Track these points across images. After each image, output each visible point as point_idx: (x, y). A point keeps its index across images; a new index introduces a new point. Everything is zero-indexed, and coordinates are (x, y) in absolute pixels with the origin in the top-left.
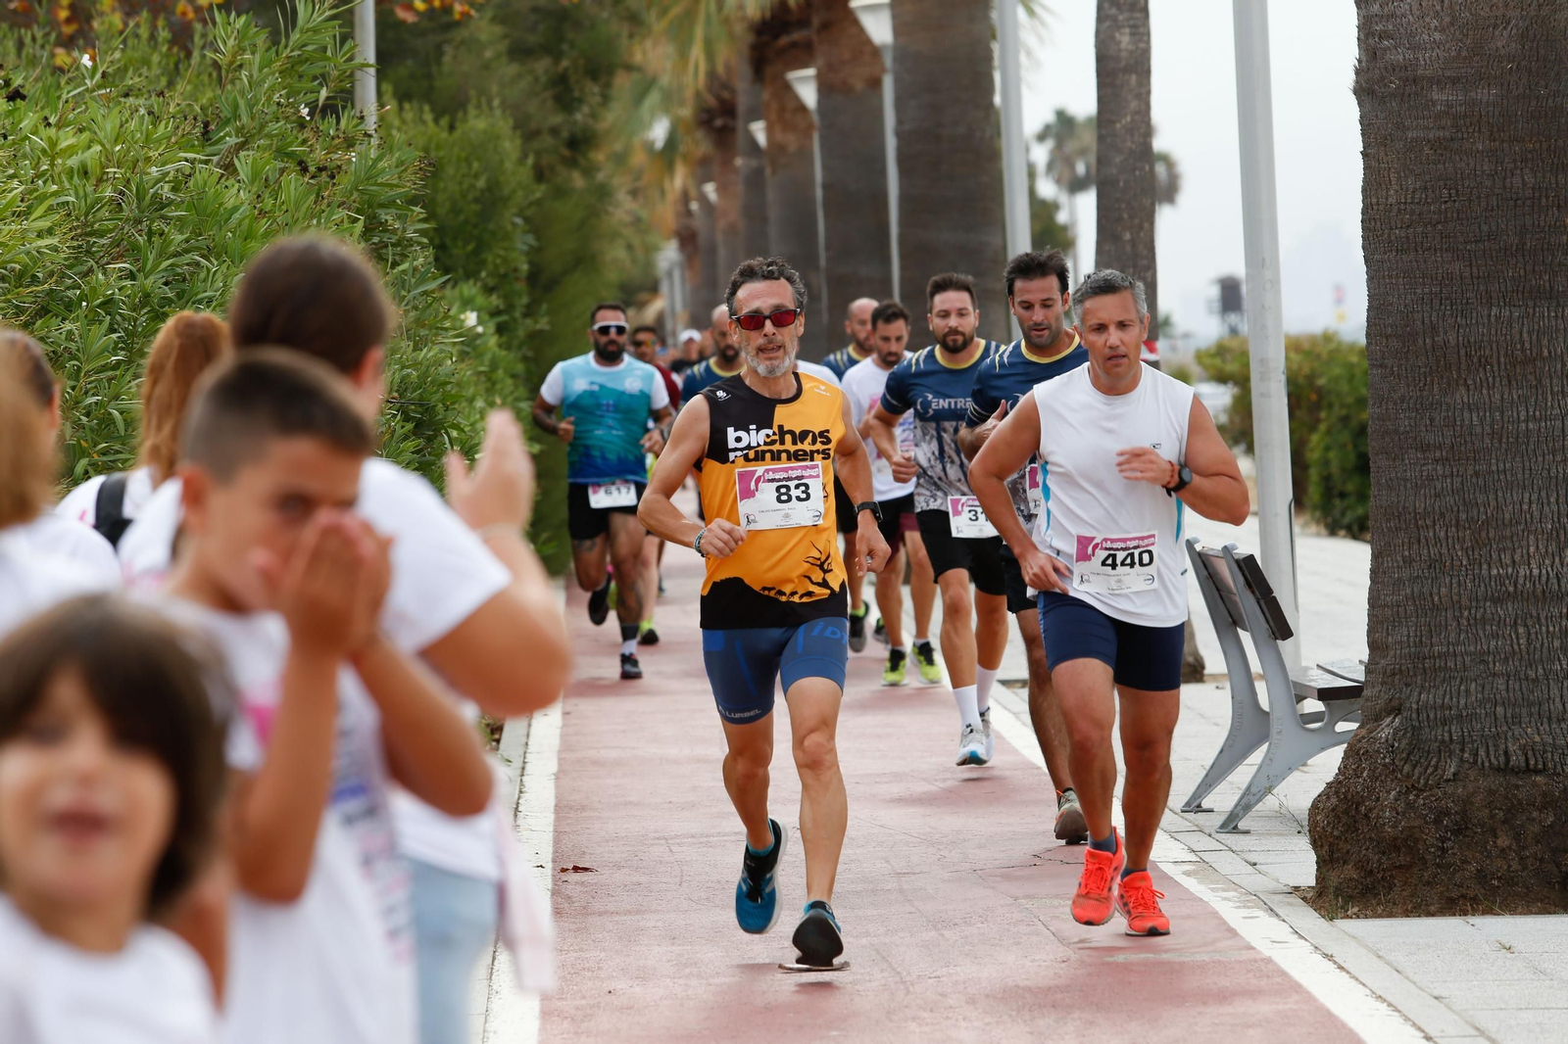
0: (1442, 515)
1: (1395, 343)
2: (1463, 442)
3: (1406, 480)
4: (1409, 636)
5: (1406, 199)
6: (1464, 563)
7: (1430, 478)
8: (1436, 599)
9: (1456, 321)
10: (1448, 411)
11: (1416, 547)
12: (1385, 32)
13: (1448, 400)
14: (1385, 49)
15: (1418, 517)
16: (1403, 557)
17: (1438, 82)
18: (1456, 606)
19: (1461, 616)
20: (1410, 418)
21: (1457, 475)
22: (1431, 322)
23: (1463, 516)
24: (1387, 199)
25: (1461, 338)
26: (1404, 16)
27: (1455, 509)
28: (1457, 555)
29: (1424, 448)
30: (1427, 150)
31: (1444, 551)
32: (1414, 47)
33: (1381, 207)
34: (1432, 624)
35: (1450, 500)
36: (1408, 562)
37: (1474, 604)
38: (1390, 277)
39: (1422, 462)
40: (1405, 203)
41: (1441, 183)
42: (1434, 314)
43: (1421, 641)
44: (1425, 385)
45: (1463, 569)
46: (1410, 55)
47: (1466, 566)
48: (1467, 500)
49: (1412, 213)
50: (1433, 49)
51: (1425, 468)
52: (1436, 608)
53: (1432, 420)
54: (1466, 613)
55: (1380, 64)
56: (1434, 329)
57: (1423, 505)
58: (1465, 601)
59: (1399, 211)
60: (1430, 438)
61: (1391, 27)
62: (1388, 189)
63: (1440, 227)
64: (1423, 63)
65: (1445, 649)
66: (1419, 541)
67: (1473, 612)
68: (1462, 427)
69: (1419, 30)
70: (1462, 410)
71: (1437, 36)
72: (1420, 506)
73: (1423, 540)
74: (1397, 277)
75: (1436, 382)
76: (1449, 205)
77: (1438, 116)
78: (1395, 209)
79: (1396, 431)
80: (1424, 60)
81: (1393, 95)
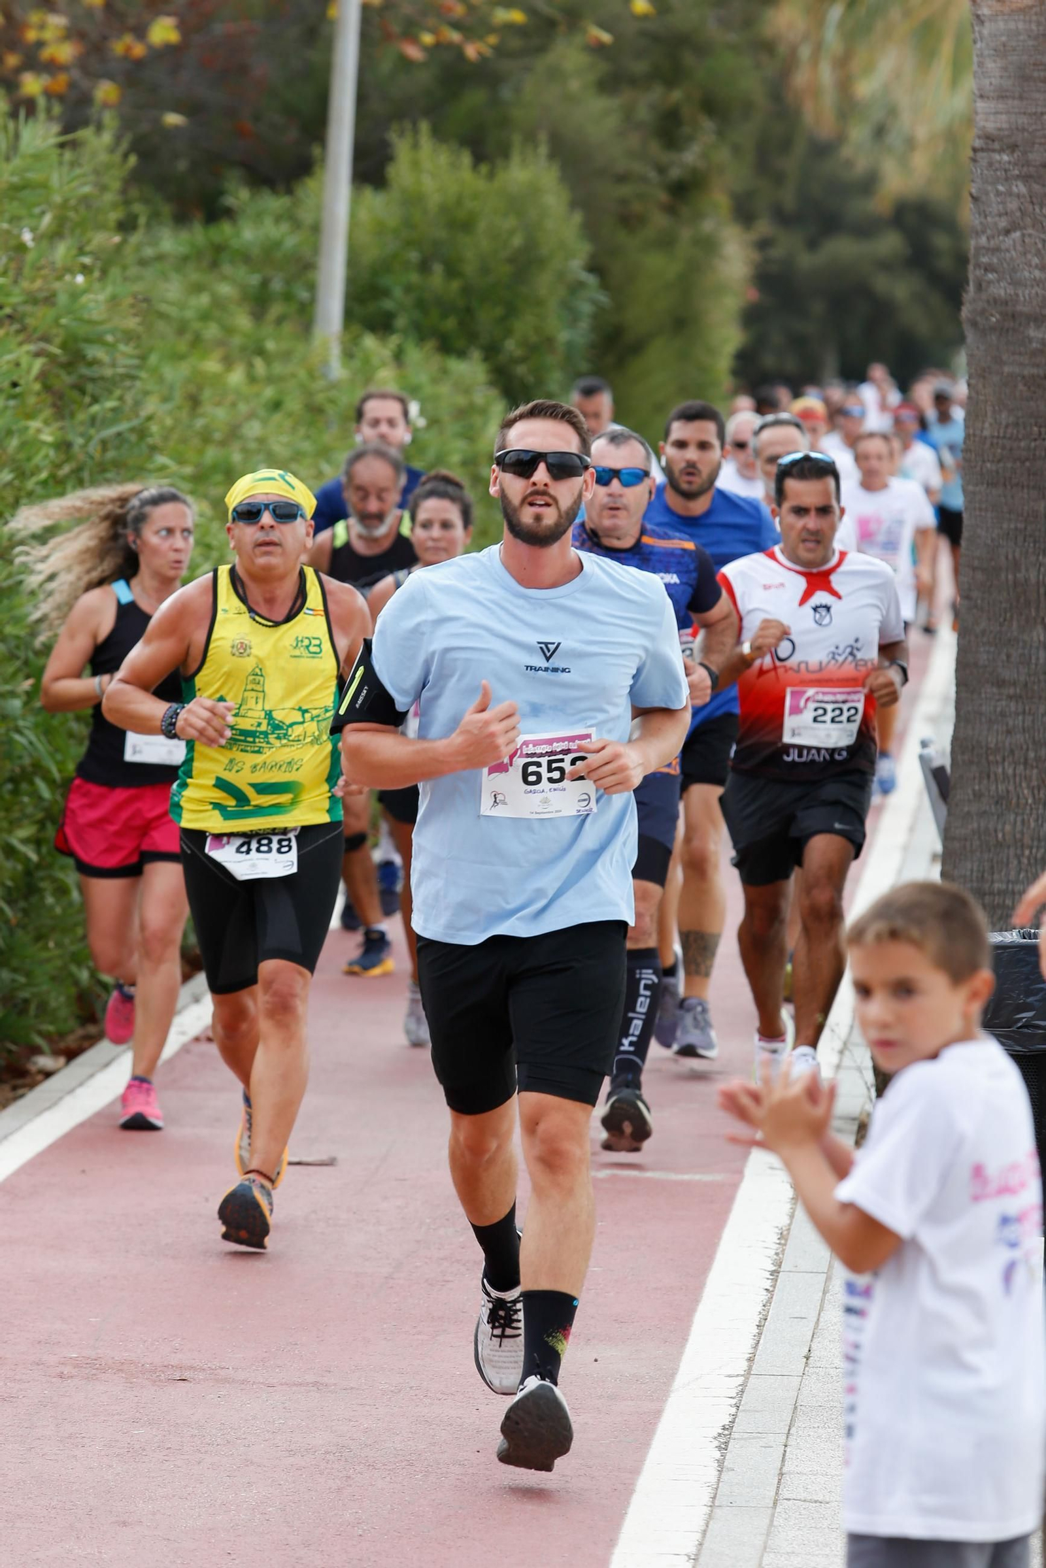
0: (1012, 752)
1: (980, 576)
2: (1036, 680)
3: (981, 714)
4: (972, 871)
5: (999, 432)
6: (1030, 801)
7: (1003, 714)
8: (1000, 835)
9: (1038, 559)
10: (1024, 648)
11: (985, 782)
12: (990, 264)
13: (1026, 637)
14: (989, 282)
15: (989, 752)
16: (974, 790)
17: (1036, 320)
18: (1019, 844)
19: (1023, 854)
20: (988, 652)
21: (1029, 713)
22: (1014, 557)
23: (1031, 755)
24: (982, 431)
25: (1041, 577)
26: (1008, 250)
27: (1025, 747)
28: (1023, 793)
29: (1001, 683)
30: (1021, 387)
31: (1011, 788)
32: (1015, 283)
33: (977, 439)
34: (995, 860)
35: (1019, 738)
36: (978, 796)
37: (1036, 843)
38: (980, 509)
39: (997, 697)
40: (998, 437)
41: (1032, 421)
42: (1018, 550)
43: (983, 876)
44: (1005, 620)
45: (1028, 808)
46: (1011, 290)
47: (1031, 805)
48: (1037, 739)
49: (1003, 448)
50: (1032, 286)
51: (999, 703)
52: (999, 845)
53: (1008, 656)
54: (1027, 852)
55: (984, 296)
56: (1016, 566)
57: (994, 741)
58: (1027, 840)
59: (992, 444)
60: (1006, 674)
61: (995, 260)
62: (983, 422)
63: (1027, 464)
64: (1022, 298)
65: (1004, 887)
66: (989, 777)
67: (1034, 851)
68: (1036, 665)
69: (1021, 266)
70: (1038, 648)
71: (1037, 274)
72: (992, 741)
73: (992, 776)
74: (986, 510)
75: (1015, 616)
76: (1038, 443)
77: (1034, 353)
78: (988, 442)
79: (976, 664)
80: (1024, 297)
81: (993, 329)
